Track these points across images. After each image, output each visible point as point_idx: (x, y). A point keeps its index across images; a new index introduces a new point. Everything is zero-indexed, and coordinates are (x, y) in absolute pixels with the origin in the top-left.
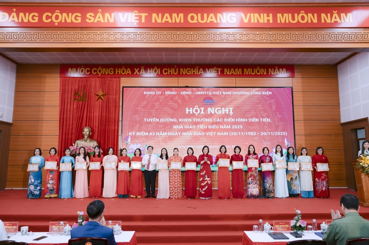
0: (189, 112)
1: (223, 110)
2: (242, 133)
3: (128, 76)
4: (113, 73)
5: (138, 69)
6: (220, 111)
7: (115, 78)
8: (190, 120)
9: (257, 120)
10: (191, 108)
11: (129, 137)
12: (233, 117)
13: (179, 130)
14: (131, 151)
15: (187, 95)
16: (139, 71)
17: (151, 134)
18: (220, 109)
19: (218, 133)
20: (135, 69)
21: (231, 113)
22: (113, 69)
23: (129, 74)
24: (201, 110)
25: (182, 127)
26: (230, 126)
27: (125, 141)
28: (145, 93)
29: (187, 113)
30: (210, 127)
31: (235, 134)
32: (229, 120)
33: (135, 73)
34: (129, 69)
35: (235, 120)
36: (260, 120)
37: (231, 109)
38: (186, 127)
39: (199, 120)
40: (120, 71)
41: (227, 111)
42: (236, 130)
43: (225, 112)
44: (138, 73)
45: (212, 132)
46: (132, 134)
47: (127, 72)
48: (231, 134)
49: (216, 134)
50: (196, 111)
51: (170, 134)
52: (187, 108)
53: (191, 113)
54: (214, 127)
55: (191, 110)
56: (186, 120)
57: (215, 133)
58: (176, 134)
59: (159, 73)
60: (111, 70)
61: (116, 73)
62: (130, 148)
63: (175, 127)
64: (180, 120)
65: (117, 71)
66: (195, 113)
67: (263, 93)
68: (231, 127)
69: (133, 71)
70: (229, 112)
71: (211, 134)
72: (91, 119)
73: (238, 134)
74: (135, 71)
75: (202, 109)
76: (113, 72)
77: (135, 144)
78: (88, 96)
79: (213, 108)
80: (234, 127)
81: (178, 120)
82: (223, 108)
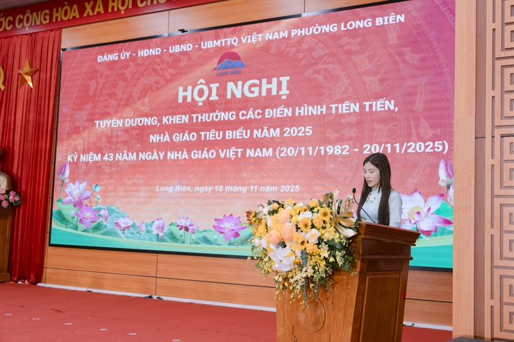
0: (185, 98)
1: (265, 86)
2: (310, 149)
3: (73, 23)
4: (47, 21)
5: (92, 3)
6: (256, 89)
7: (52, 30)
8: (185, 119)
9: (355, 108)
10: (190, 88)
11: (68, 167)
12: (287, 104)
13: (160, 146)
14: (69, 198)
15: (183, 53)
16: (93, 9)
17: (106, 158)
18: (257, 82)
19: (248, 150)
20: (86, 4)
21: (284, 91)
22: (48, 12)
23: (74, 17)
24: (210, 90)
25: (167, 138)
26: (278, 130)
27: (60, 176)
28: (100, 59)
29: (180, 100)
30: (229, 135)
31: (290, 152)
32: (276, 113)
33: (85, 15)
34: (75, 7)
35: (294, 112)
36: (362, 107)
37: (285, 80)
38: (178, 138)
39: (205, 117)
40: (59, 14)
41: (274, 86)
42: (295, 142)
43: (269, 91)
44: (91, 14)
45: (233, 149)
46: (73, 158)
47: (73, 14)
48: (281, 152)
49: (244, 153)
50: (201, 93)
51: (142, 156)
52: (181, 89)
53: (189, 100)
54: (238, 134)
55: (189, 94)
56: (176, 119)
57: (240, 150)
58: (155, 156)
59: (130, 7)
60: (46, 14)
61: (54, 21)
62: (67, 190)
63: (154, 138)
64: (165, 120)
65: (55, 15)
66: (197, 98)
67: (379, 21)
68: (282, 133)
69: (82, 10)
70: (279, 88)
71: (230, 153)
72: (10, 129)
73: (300, 152)
74: (85, 9)
75: (214, 86)
76: (48, 17)
77: (77, 183)
78: (9, 80)
79: (240, 83)
80: (290, 132)
81: (160, 121)
82: (264, 81)
